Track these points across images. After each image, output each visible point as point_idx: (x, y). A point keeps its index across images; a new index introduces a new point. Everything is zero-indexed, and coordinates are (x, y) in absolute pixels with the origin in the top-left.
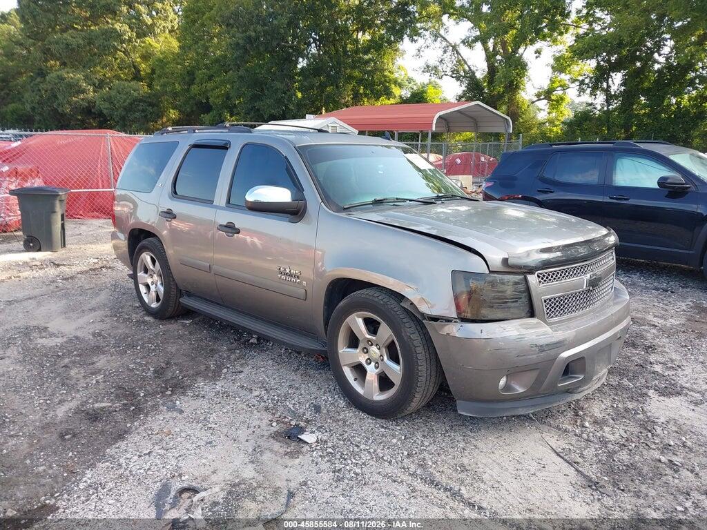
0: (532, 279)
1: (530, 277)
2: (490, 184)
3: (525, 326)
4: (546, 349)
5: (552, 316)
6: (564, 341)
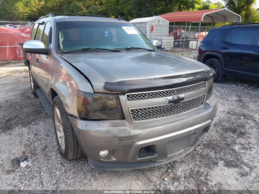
0: (123, 98)
1: (121, 97)
2: (202, 44)
3: (113, 125)
4: (124, 139)
5: (139, 119)
6: (138, 135)
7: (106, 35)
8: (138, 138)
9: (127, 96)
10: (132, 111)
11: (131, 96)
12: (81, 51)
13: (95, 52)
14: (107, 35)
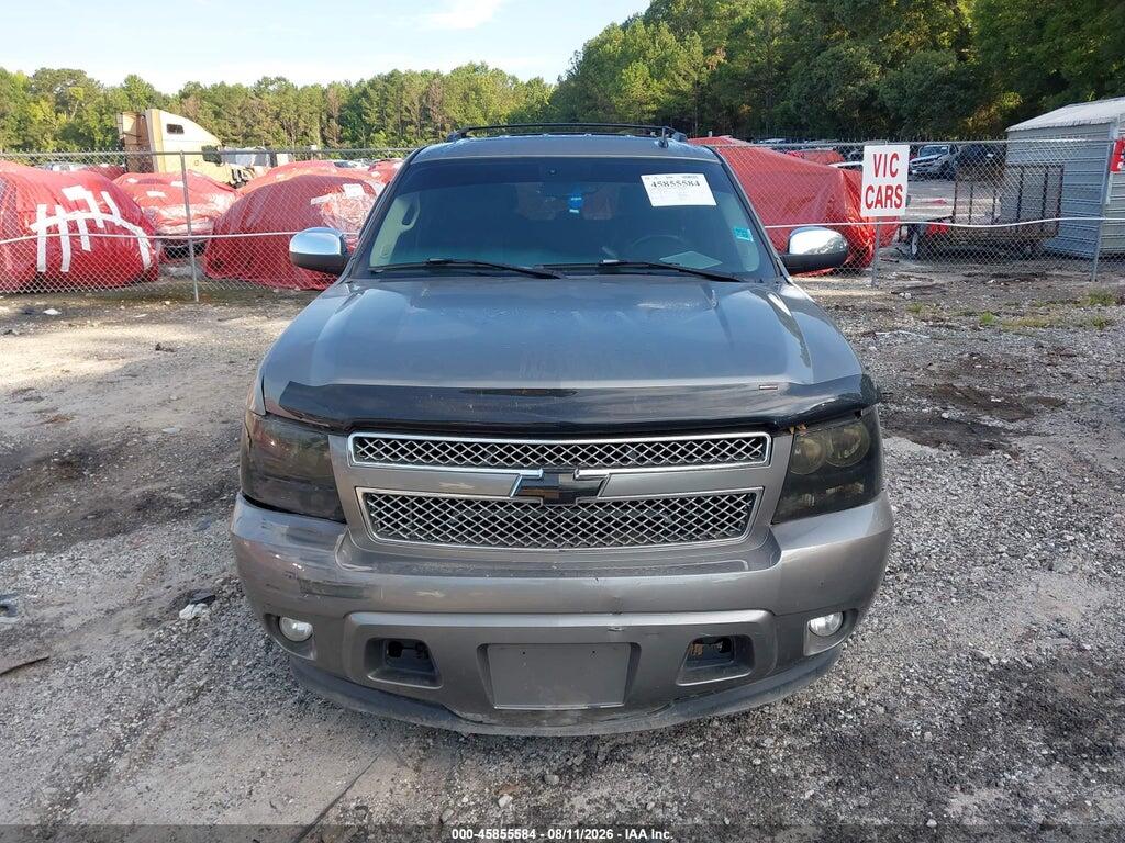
0: (340, 446)
1: (333, 440)
3: (298, 534)
4: (314, 591)
5: (397, 534)
6: (360, 589)
7: (572, 211)
8: (360, 597)
9: (360, 441)
10: (367, 496)
11: (387, 446)
12: (422, 271)
13: (473, 275)
14: (577, 211)
